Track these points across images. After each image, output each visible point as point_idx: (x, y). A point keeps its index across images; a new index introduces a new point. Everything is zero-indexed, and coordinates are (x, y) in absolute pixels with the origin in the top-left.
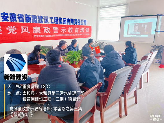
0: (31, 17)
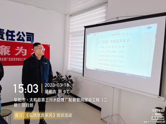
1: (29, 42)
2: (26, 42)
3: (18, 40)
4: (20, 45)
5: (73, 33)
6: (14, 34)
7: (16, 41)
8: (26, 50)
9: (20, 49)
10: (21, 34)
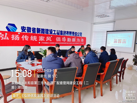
0: (41, 29)
1: (81, 36)
2: (80, 36)
3: (78, 36)
4: (78, 38)
5: (94, 32)
6: (77, 33)
7: (77, 36)
8: (79, 40)
9: (78, 40)
10: (78, 33)
